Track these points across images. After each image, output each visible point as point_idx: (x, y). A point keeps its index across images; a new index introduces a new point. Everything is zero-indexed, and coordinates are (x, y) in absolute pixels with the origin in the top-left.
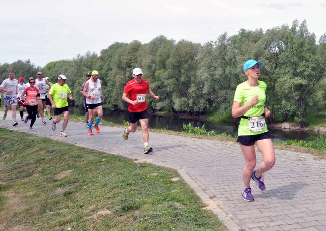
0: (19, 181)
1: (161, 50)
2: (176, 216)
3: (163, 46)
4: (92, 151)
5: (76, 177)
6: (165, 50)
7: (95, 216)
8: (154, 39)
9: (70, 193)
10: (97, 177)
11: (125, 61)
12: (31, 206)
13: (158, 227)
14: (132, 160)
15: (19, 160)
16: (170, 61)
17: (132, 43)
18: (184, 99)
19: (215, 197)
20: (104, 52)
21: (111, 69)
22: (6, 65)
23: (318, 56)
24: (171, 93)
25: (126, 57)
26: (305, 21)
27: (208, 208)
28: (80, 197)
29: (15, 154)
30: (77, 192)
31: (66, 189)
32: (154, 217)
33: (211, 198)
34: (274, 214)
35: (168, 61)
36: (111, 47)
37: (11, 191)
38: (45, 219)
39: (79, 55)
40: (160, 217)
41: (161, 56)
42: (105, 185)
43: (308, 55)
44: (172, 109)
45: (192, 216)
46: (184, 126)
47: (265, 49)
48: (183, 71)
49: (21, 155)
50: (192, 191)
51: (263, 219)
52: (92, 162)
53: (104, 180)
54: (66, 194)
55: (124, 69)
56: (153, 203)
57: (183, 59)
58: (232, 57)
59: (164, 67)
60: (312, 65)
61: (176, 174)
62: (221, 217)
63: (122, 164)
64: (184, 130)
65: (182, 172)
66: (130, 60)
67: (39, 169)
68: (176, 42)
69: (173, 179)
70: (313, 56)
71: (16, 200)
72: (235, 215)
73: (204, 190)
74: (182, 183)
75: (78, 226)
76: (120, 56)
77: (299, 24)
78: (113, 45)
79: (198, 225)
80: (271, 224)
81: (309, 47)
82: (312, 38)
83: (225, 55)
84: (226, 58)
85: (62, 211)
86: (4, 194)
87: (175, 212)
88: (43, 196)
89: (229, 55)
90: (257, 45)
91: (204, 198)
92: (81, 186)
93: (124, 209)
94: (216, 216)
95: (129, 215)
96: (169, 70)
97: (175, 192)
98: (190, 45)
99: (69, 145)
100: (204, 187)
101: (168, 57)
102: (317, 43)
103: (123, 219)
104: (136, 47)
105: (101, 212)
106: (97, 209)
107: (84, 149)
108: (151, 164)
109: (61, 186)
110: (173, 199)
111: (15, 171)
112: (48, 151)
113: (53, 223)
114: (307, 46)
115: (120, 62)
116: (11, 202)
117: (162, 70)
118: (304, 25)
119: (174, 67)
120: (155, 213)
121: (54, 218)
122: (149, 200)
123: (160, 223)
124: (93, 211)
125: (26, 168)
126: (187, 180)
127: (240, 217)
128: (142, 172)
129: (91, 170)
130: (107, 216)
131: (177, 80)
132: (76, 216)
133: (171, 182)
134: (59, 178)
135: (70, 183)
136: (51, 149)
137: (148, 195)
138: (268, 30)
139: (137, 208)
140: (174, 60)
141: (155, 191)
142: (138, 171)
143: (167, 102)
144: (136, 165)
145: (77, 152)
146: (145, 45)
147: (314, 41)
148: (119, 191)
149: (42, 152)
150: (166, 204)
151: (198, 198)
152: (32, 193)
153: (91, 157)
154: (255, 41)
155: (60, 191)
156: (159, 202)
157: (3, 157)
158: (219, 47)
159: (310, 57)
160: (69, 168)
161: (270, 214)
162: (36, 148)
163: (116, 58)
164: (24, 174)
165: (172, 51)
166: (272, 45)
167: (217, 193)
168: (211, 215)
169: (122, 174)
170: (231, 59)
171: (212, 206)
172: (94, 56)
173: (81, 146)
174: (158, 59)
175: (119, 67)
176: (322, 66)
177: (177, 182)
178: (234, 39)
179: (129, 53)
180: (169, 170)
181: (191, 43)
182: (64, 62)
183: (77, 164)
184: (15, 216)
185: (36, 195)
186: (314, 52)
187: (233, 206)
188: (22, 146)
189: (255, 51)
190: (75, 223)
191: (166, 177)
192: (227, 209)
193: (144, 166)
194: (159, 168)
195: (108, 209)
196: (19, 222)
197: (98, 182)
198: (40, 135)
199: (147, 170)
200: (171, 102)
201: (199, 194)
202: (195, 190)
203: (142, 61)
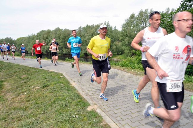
0: (9, 79)
1: (58, 33)
2: (61, 88)
3: (59, 31)
4: (33, 68)
5: (28, 77)
6: (60, 33)
7: (34, 89)
8: (56, 29)
9: (26, 82)
10: (35, 76)
11: (45, 37)
12: (13, 87)
13: (55, 92)
14: (47, 71)
15: (8, 72)
16: (62, 36)
17: (48, 30)
18: (67, 50)
19: (75, 81)
20: (38, 34)
21: (40, 40)
22: (3, 39)
23: (113, 34)
24: (62, 48)
25: (45, 35)
26: (109, 22)
27: (72, 85)
28: (29, 83)
29: (7, 70)
30: (28, 82)
31: (25, 81)
32: (54, 88)
33: (73, 82)
34: (94, 86)
35: (61, 37)
36: (40, 32)
37: (6, 82)
38: (18, 91)
39: (29, 35)
40: (56, 88)
41: (58, 35)
42: (38, 79)
43: (110, 33)
44: (63, 53)
45: (67, 88)
46: (66, 59)
47: (95, 31)
48: (66, 40)
49: (9, 70)
50: (67, 80)
51: (90, 88)
52: (33, 72)
53: (37, 77)
54: (24, 83)
55: (45, 40)
56: (54, 84)
57: (66, 36)
58: (83, 34)
59: (59, 39)
60: (111, 37)
61: (62, 75)
62: (76, 87)
63: (44, 72)
64: (66, 60)
65: (64, 74)
66: (47, 36)
67: (15, 75)
68: (64, 30)
69: (61, 76)
70: (112, 34)
71: (8, 85)
72: (81, 87)
73: (71, 80)
74: (64, 78)
75: (29, 92)
76: (43, 35)
77: (107, 23)
78: (41, 31)
79: (68, 91)
80: (93, 89)
81: (110, 31)
82: (111, 28)
83: (81, 34)
84: (81, 35)
85: (23, 88)
86: (4, 83)
87: (61, 87)
88: (17, 83)
89: (82, 34)
90: (92, 30)
91: (71, 82)
92: (30, 80)
93: (44, 86)
94: (75, 88)
95: (46, 88)
96: (61, 40)
97: (61, 80)
98: (69, 31)
99: (25, 66)
100: (71, 79)
101: (61, 35)
102: (113, 29)
103: (43, 89)
104: (49, 32)
105: (36, 88)
106: (35, 87)
107: (31, 67)
108: (54, 72)
109: (23, 80)
110: (61, 83)
111: (7, 76)
112: (18, 69)
113: (21, 92)
114: (109, 31)
115: (43, 37)
116: (6, 86)
117: (59, 40)
118: (108, 23)
119: (63, 39)
120: (54, 87)
121: (21, 90)
122: (53, 83)
123: (56, 90)
124: (34, 87)
125: (11, 74)
126: (66, 76)
127: (83, 88)
128: (50, 74)
129: (33, 75)
130: (38, 89)
131: (64, 43)
132: (28, 89)
133: (60, 77)
134: (22, 77)
135: (26, 79)
136: (19, 68)
137: (52, 82)
138: (96, 25)
139: (48, 86)
140: (63, 36)
141: (55, 80)
142: (49, 74)
143: (61, 51)
144: (49, 72)
145: (28, 69)
146: (52, 31)
147: (112, 29)
148: (42, 81)
149: (16, 69)
150: (58, 84)
151: (69, 82)
152: (13, 83)
153: (33, 70)
154: (92, 29)
155: (22, 81)
156: (56, 84)
157: (3, 71)
158: (79, 31)
159: (111, 34)
160: (26, 74)
161: (93, 86)
162: (14, 68)
163: (42, 36)
164: (10, 76)
165: (62, 33)
166: (97, 30)
167: (76, 80)
168: (73, 87)
169: (44, 75)
170: (83, 35)
171: (74, 84)
172: (34, 35)
173: (30, 66)
174: (57, 36)
175: (43, 39)
176: (115, 37)
177: (62, 77)
178: (84, 28)
179: (47, 34)
180: (60, 73)
181: (69, 30)
182: (23, 37)
183: (28, 72)
184: (8, 90)
185: (15, 83)
186: (112, 32)
187: (80, 84)
188: (9, 67)
189: (92, 32)
190: (28, 92)
191: (59, 76)
192: (78, 85)
193: (51, 72)
194: (57, 73)
195: (39, 87)
196: (9, 92)
197: (36, 78)
198: (15, 63)
199: (52, 73)
200: (62, 51)
201: (70, 81)
202: (68, 80)
203: (51, 37)
